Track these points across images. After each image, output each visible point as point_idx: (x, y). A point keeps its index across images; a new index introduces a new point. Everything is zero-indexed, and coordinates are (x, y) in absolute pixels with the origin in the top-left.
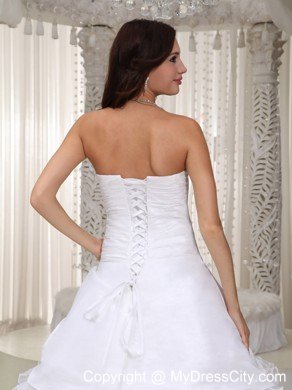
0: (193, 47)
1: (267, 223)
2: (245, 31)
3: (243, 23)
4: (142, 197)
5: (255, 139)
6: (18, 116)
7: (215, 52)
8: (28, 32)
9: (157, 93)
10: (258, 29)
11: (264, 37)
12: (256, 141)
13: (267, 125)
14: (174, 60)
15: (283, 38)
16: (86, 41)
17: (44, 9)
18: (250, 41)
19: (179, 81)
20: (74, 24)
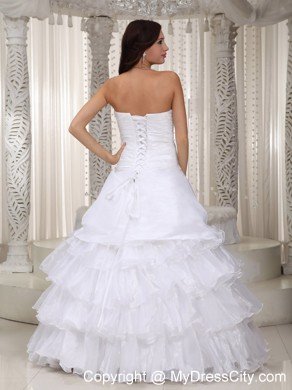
0: (171, 32)
1: (227, 160)
2: (209, 20)
3: (207, 14)
4: (143, 129)
5: (218, 98)
6: (37, 83)
7: (187, 35)
8: (51, 23)
9: (151, 64)
10: (218, 18)
11: (223, 24)
12: (219, 101)
13: (226, 88)
14: (160, 42)
15: (236, 25)
16: (93, 28)
17: (62, 6)
18: (213, 27)
19: (164, 56)
20: (83, 16)
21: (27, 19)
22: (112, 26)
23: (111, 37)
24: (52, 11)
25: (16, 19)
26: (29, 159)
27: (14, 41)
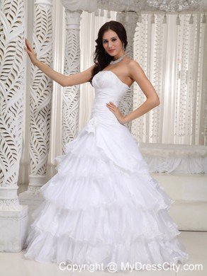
0: (178, 23)
7: (190, 25)
8: (96, 15)
16: (124, 19)
17: (104, 4)
20: (118, 10)
21: (80, 12)
22: (137, 18)
23: (136, 26)
24: (98, 7)
25: (73, 12)
26: (78, 108)
27: (72, 27)
